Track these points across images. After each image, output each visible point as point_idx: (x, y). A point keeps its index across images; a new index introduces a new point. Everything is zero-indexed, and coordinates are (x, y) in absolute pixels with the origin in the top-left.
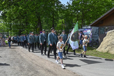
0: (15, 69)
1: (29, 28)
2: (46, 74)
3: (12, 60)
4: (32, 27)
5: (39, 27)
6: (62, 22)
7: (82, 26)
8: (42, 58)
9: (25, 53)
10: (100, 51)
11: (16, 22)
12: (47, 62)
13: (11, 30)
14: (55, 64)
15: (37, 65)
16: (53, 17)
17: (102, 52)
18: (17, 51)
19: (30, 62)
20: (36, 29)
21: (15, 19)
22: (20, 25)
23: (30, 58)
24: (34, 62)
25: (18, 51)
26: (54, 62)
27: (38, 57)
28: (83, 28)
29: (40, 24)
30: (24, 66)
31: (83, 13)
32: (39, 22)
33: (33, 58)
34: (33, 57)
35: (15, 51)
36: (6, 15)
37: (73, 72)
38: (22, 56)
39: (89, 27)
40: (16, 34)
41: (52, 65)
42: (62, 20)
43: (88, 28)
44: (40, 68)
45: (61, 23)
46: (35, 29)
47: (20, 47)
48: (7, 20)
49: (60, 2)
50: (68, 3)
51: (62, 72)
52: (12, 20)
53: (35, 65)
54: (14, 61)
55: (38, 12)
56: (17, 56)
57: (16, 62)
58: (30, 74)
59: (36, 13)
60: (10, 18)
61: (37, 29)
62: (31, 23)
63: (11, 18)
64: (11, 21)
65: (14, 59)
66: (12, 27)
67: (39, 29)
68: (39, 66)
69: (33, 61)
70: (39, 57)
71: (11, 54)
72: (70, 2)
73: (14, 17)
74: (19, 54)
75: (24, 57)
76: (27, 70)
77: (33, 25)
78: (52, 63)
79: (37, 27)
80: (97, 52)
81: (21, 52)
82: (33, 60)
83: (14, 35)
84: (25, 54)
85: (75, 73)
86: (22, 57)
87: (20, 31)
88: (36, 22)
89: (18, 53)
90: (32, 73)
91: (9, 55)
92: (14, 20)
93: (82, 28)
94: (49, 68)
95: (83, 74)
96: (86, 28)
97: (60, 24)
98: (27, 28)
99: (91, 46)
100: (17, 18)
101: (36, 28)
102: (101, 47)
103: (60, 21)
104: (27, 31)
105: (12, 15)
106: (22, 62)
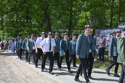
4: (35, 24)
6: (86, 16)
8: (42, 76)
11: (11, 17)
13: (2, 29)
18: (7, 63)
19: (23, 81)
21: (9, 12)
22: (17, 22)
27: (37, 73)
28: (119, 27)
29: (47, 19)
32: (47, 17)
34: (29, 73)
35: (5, 63)
38: (13, 70)
42: (86, 14)
47: (13, 56)
52: (5, 13)
56: (6, 70)
61: (43, 28)
62: (35, 18)
63: (3, 10)
64: (2, 15)
66: (4, 24)
67: (45, 28)
73: (7, 9)
74: (9, 68)
75: (16, 73)
77: (37, 21)
82: (27, 77)
84: (17, 68)
88: (41, 17)
89: (8, 65)
97: (84, 20)
100: (12, 10)
103: (83, 14)
104: (27, 31)
105: (5, 5)
106: (10, 79)
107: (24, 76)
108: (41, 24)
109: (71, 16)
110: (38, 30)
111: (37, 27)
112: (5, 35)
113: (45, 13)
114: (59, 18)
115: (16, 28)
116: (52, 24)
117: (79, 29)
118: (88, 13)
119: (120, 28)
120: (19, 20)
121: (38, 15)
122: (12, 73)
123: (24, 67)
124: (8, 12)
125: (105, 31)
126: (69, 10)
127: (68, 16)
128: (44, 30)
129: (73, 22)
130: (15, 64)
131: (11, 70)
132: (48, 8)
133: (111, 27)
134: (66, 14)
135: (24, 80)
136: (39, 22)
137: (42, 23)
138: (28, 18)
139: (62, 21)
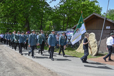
1: (17, 27)
2: (23, 71)
4: (20, 26)
5: (26, 27)
6: (50, 23)
7: (66, 29)
9: (8, 51)
10: (79, 51)
11: (4, 20)
12: (28, 60)
14: (34, 61)
15: (16, 63)
17: (80, 53)
19: (11, 60)
22: (8, 24)
29: (27, 24)
30: (3, 63)
32: (27, 22)
37: (48, 69)
38: (4, 53)
39: (73, 30)
41: (32, 63)
43: (71, 30)
47: (4, 45)
49: (49, 5)
50: (55, 6)
51: (38, 69)
53: (14, 63)
58: (7, 70)
61: (25, 28)
62: (20, 22)
67: (26, 29)
68: (18, 64)
72: (57, 6)
73: (1, 15)
74: (1, 52)
75: (6, 55)
76: (4, 67)
77: (21, 24)
80: (76, 53)
82: (14, 58)
85: (49, 70)
88: (24, 22)
90: (9, 69)
94: (27, 65)
95: (56, 71)
96: (69, 30)
97: (49, 25)
98: (15, 27)
99: (72, 47)
100: (5, 16)
102: (80, 48)
103: (48, 22)
106: (2, 59)
107: (11, 57)
108: (23, 26)
109: (42, 23)
110: (22, 30)
111: (21, 28)
113: (27, 20)
114: (35, 23)
115: (7, 27)
116: (30, 27)
117: (46, 31)
118: (51, 22)
121: (22, 21)
122: (3, 55)
123: (12, 51)
124: (2, 17)
125: (60, 32)
126: (41, 19)
127: (40, 22)
129: (43, 26)
130: (5, 49)
132: (28, 17)
133: (63, 30)
134: (39, 21)
136: (22, 25)
137: (25, 25)
138: (15, 22)
139: (36, 25)
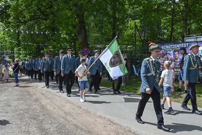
0: (29, 132)
1: (59, 40)
3: (21, 112)
4: (65, 38)
5: (80, 40)
7: (183, 37)
8: (87, 112)
13: (18, 45)
14: (117, 124)
15: (77, 127)
16: (114, 14)
18: (32, 93)
19: (62, 120)
20: (75, 43)
22: (40, 34)
23: (62, 110)
24: (71, 119)
25: (34, 94)
26: (116, 122)
27: (78, 107)
28: (187, 41)
29: (83, 31)
30: (47, 126)
31: (186, 6)
32: (82, 27)
33: (68, 111)
34: (67, 107)
35: (28, 93)
36: (9, 11)
38: (43, 103)
40: (30, 55)
41: (113, 127)
42: (135, 23)
44: (83, 133)
45: (132, 29)
46: (71, 43)
48: (10, 23)
52: (22, 23)
53: (72, 126)
54: (26, 115)
55: (79, 3)
56: (33, 103)
57: (31, 118)
59: (76, 5)
60: (16, 18)
61: (78, 43)
63: (19, 19)
64: (18, 26)
65: (26, 111)
66: (20, 38)
68: (82, 130)
69: (68, 117)
70: (81, 108)
71: (19, 100)
74: (36, 100)
75: (49, 107)
77: (67, 34)
78: (112, 123)
79: (77, 39)
81: (41, 96)
82: (67, 114)
83: (26, 56)
84: (49, 101)
86: (43, 107)
87: (39, 49)
88: (74, 27)
89: (35, 97)
91: (16, 102)
92: (25, 22)
93: (183, 42)
96: (193, 40)
98: (54, 41)
101: (74, 40)
104: (54, 47)
105: (22, 11)
106: (44, 117)
107: (62, 113)
108: (73, 37)
112: (21, 54)
113: (80, 22)
118: (138, 22)
119: (189, 42)
120: (42, 33)
128: (78, 46)
131: (41, 103)
135: (63, 118)
136: (70, 35)
137: (75, 35)
